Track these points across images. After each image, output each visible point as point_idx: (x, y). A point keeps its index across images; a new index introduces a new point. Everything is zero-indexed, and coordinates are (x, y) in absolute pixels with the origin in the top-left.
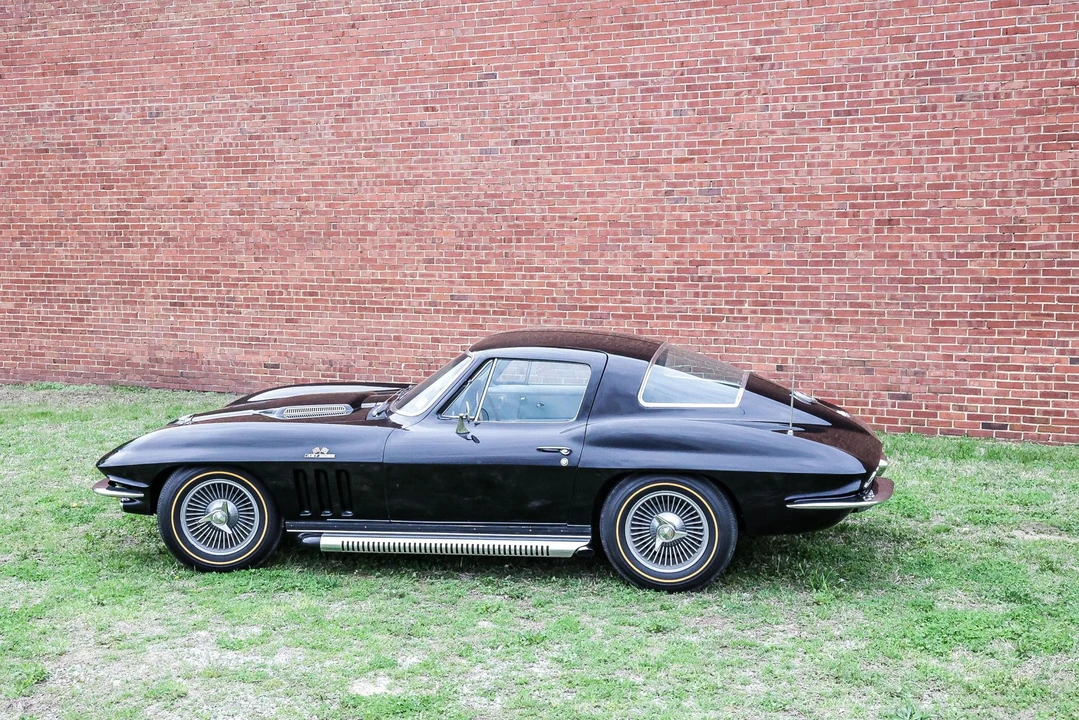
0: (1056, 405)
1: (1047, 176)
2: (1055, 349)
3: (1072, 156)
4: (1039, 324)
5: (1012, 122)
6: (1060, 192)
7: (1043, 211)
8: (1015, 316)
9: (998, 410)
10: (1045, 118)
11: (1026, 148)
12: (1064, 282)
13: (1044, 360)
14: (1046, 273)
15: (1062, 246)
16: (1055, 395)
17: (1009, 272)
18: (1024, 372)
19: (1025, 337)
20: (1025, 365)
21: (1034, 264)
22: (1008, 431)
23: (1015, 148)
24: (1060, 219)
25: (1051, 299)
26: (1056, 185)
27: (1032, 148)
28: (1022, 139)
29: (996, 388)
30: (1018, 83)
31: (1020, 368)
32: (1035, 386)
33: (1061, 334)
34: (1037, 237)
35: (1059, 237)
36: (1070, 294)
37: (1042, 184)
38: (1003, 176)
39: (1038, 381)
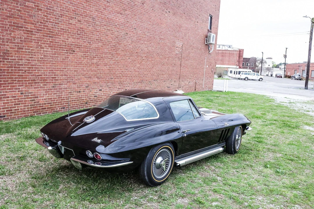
0: (18, 107)
1: (14, 37)
2: (17, 90)
3: (19, 32)
4: (13, 83)
5: (4, 19)
6: (18, 43)
7: (13, 48)
8: (7, 81)
9: (4, 111)
10: (13, 20)
11: (9, 28)
12: (19, 70)
13: (15, 94)
14: (15, 67)
15: (18, 59)
16: (17, 104)
17: (5, 67)
18: (10, 98)
19: (10, 87)
20: (10, 96)
21: (11, 65)
22: (6, 117)
23: (5, 27)
24: (17, 51)
25: (16, 75)
26: (16, 41)
27: (10, 29)
28: (7, 25)
29: (2, 104)
30: (5, 6)
31: (8, 97)
32: (12, 102)
33: (19, 86)
34: (12, 56)
35: (17, 57)
36: (20, 74)
37: (13, 40)
38: (3, 36)
39: (13, 101)
